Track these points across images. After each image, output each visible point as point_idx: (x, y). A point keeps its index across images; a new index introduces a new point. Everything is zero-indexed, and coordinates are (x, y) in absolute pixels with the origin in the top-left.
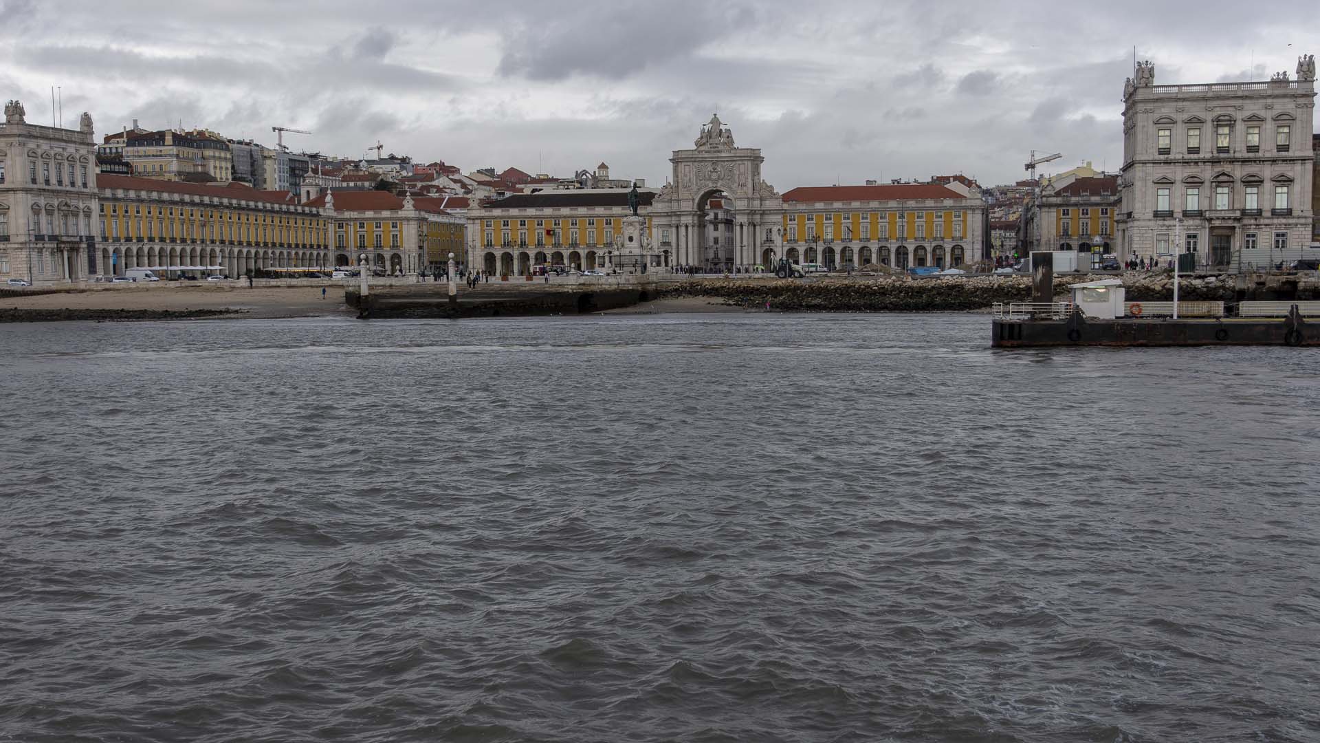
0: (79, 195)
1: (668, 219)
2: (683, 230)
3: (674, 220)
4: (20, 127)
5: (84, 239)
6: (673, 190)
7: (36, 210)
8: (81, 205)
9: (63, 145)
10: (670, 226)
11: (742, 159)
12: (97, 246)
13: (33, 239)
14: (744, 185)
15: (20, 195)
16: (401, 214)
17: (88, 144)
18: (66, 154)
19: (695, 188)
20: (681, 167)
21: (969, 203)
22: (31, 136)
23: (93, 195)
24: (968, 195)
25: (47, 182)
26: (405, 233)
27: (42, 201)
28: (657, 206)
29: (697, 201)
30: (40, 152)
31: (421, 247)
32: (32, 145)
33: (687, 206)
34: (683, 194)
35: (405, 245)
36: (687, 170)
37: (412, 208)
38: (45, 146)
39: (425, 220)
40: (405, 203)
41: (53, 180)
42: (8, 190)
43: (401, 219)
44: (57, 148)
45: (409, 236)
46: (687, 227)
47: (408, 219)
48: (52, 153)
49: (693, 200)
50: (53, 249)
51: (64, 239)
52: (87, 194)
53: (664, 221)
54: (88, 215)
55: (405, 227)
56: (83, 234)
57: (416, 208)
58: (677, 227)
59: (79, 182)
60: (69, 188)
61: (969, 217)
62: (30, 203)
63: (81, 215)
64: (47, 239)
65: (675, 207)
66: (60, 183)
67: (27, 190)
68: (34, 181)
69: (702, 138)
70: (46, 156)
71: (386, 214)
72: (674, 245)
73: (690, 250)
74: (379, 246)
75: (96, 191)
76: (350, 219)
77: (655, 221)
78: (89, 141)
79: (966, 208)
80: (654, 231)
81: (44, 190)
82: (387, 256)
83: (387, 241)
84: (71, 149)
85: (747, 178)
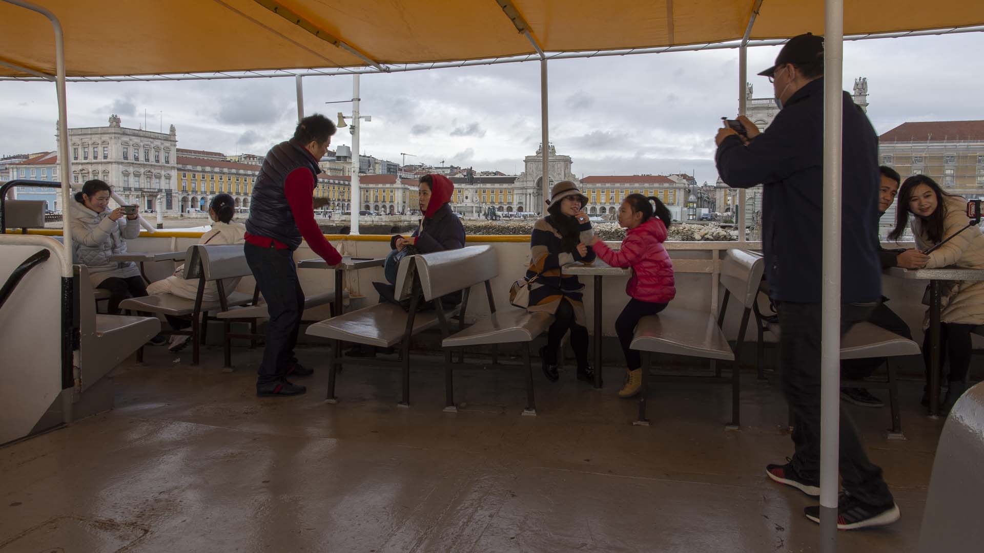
0: (162, 167)
1: (522, 190)
2: (528, 196)
3: (524, 191)
4: (117, 129)
5: (164, 191)
6: (525, 175)
7: (126, 174)
8: (163, 173)
9: (152, 140)
10: (523, 194)
11: (559, 160)
12: (174, 195)
13: (122, 190)
14: (559, 174)
15: (114, 166)
16: (395, 186)
17: (173, 141)
18: (152, 146)
19: (535, 175)
20: (529, 164)
21: (677, 185)
22: (124, 134)
23: (173, 168)
24: (677, 181)
25: (137, 159)
26: (396, 195)
27: (131, 170)
28: (517, 184)
29: (536, 181)
30: (131, 143)
31: (404, 202)
32: (126, 139)
33: (531, 184)
34: (529, 178)
35: (396, 202)
36: (533, 166)
37: (400, 183)
38: (136, 140)
39: (408, 189)
40: (397, 180)
41: (142, 159)
42: (109, 163)
43: (395, 188)
44: (146, 141)
45: (398, 196)
46: (530, 194)
47: (398, 188)
48: (142, 144)
49: (534, 181)
50: (138, 195)
51: (146, 190)
52: (168, 167)
53: (520, 191)
54: (168, 177)
55: (396, 193)
56: (163, 188)
57: (402, 183)
58: (526, 194)
59: (162, 160)
60: (154, 163)
61: (677, 193)
62: (121, 170)
63: (163, 178)
64: (133, 189)
65: (525, 185)
66: (147, 160)
67: (119, 163)
68: (126, 158)
69: (539, 150)
70: (136, 146)
71: (388, 186)
72: (524, 203)
73: (531, 206)
74: (384, 201)
75: (176, 165)
76: (372, 188)
77: (516, 191)
78: (174, 140)
79: (675, 188)
80: (515, 196)
81: (133, 163)
82: (388, 206)
83: (388, 199)
84: (158, 143)
85: (561, 170)
